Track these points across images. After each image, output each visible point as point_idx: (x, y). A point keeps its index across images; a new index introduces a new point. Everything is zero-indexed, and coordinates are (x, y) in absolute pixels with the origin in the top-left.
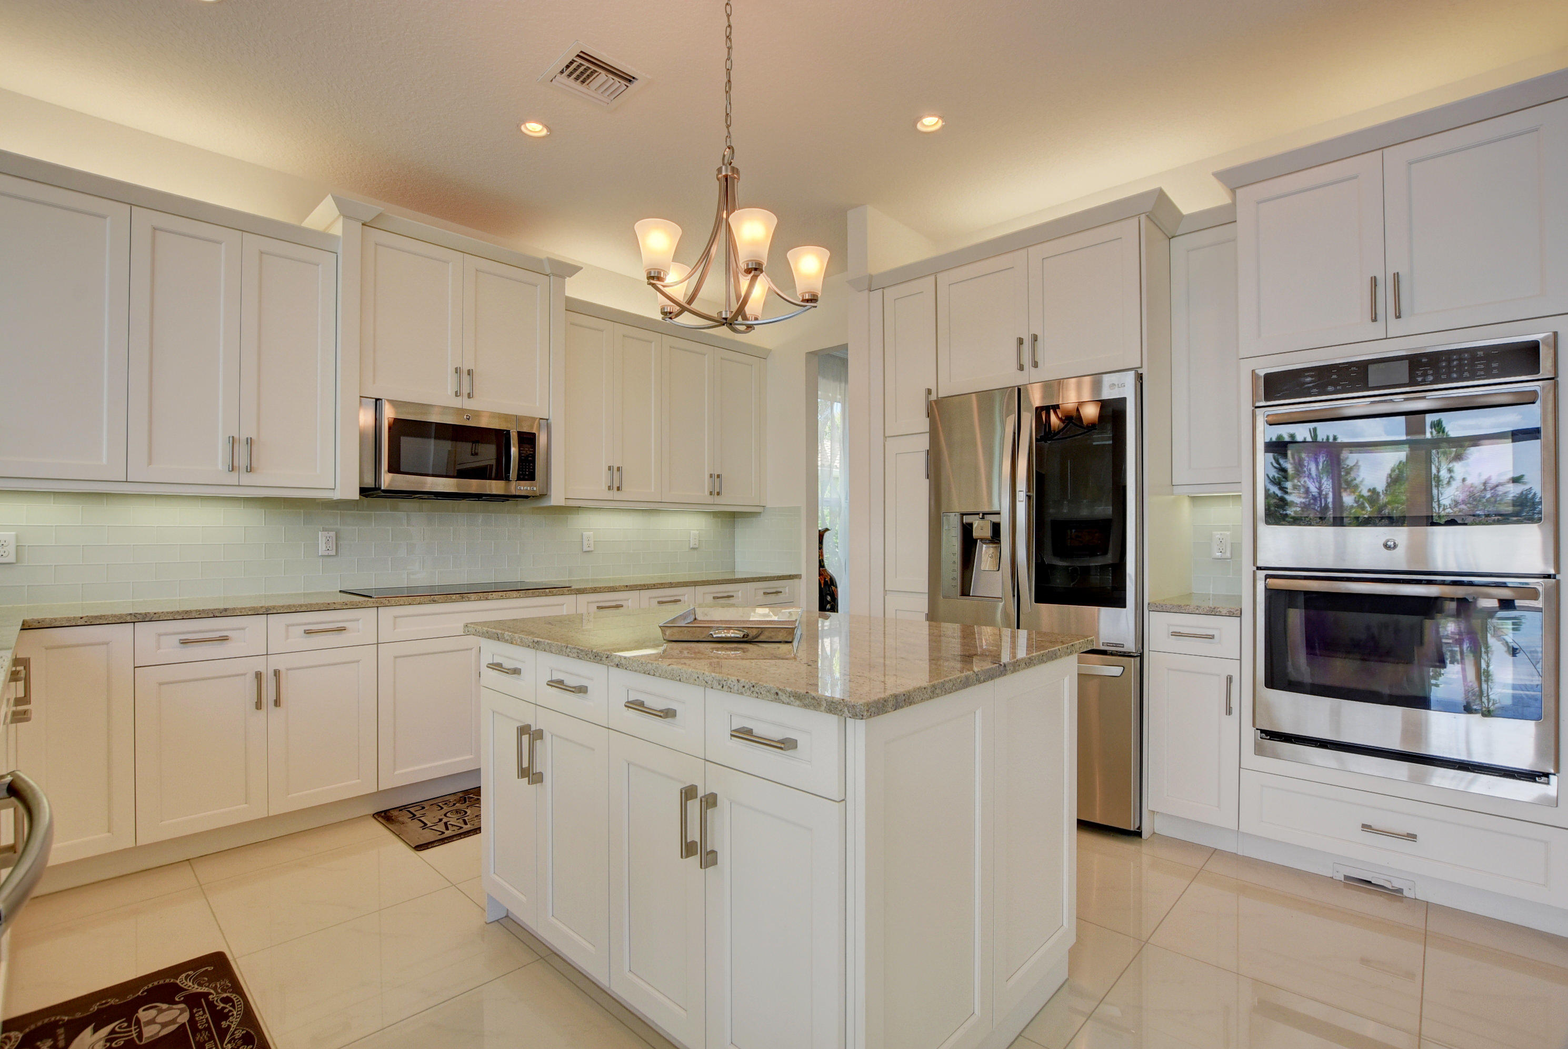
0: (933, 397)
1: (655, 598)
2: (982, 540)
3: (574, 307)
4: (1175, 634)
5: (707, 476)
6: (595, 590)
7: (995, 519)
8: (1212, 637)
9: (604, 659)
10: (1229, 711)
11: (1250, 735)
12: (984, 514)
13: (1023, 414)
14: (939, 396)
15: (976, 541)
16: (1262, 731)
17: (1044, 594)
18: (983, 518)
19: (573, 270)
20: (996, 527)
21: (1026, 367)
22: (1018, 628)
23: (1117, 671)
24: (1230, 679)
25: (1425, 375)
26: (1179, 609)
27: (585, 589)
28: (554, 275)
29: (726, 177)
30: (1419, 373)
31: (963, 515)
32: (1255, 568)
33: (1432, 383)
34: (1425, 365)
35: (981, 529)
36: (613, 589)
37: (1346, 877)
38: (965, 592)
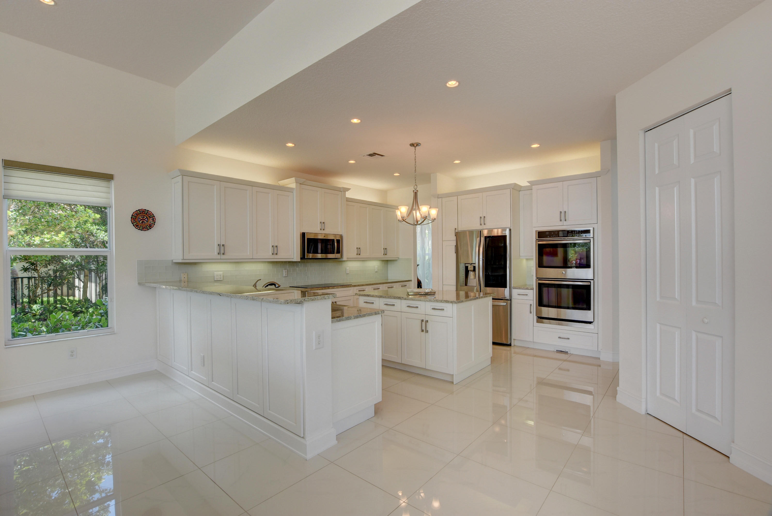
0: (457, 231)
1: (373, 288)
2: (470, 271)
3: (349, 200)
4: (519, 294)
5: (383, 249)
6: (358, 286)
7: (474, 265)
8: (527, 295)
9: (401, 298)
10: (531, 313)
11: (535, 318)
12: (471, 264)
13: (481, 238)
14: (459, 230)
15: (469, 271)
16: (538, 317)
17: (487, 285)
18: (471, 265)
19: (348, 189)
20: (474, 267)
21: (482, 224)
22: (480, 292)
23: (505, 304)
24: (531, 305)
25: (570, 235)
26: (519, 288)
27: (356, 285)
28: (343, 191)
29: (415, 192)
30: (569, 234)
31: (465, 264)
32: (536, 278)
33: (571, 237)
34: (570, 232)
35: (470, 268)
36: (363, 285)
37: (557, 350)
38: (466, 285)
